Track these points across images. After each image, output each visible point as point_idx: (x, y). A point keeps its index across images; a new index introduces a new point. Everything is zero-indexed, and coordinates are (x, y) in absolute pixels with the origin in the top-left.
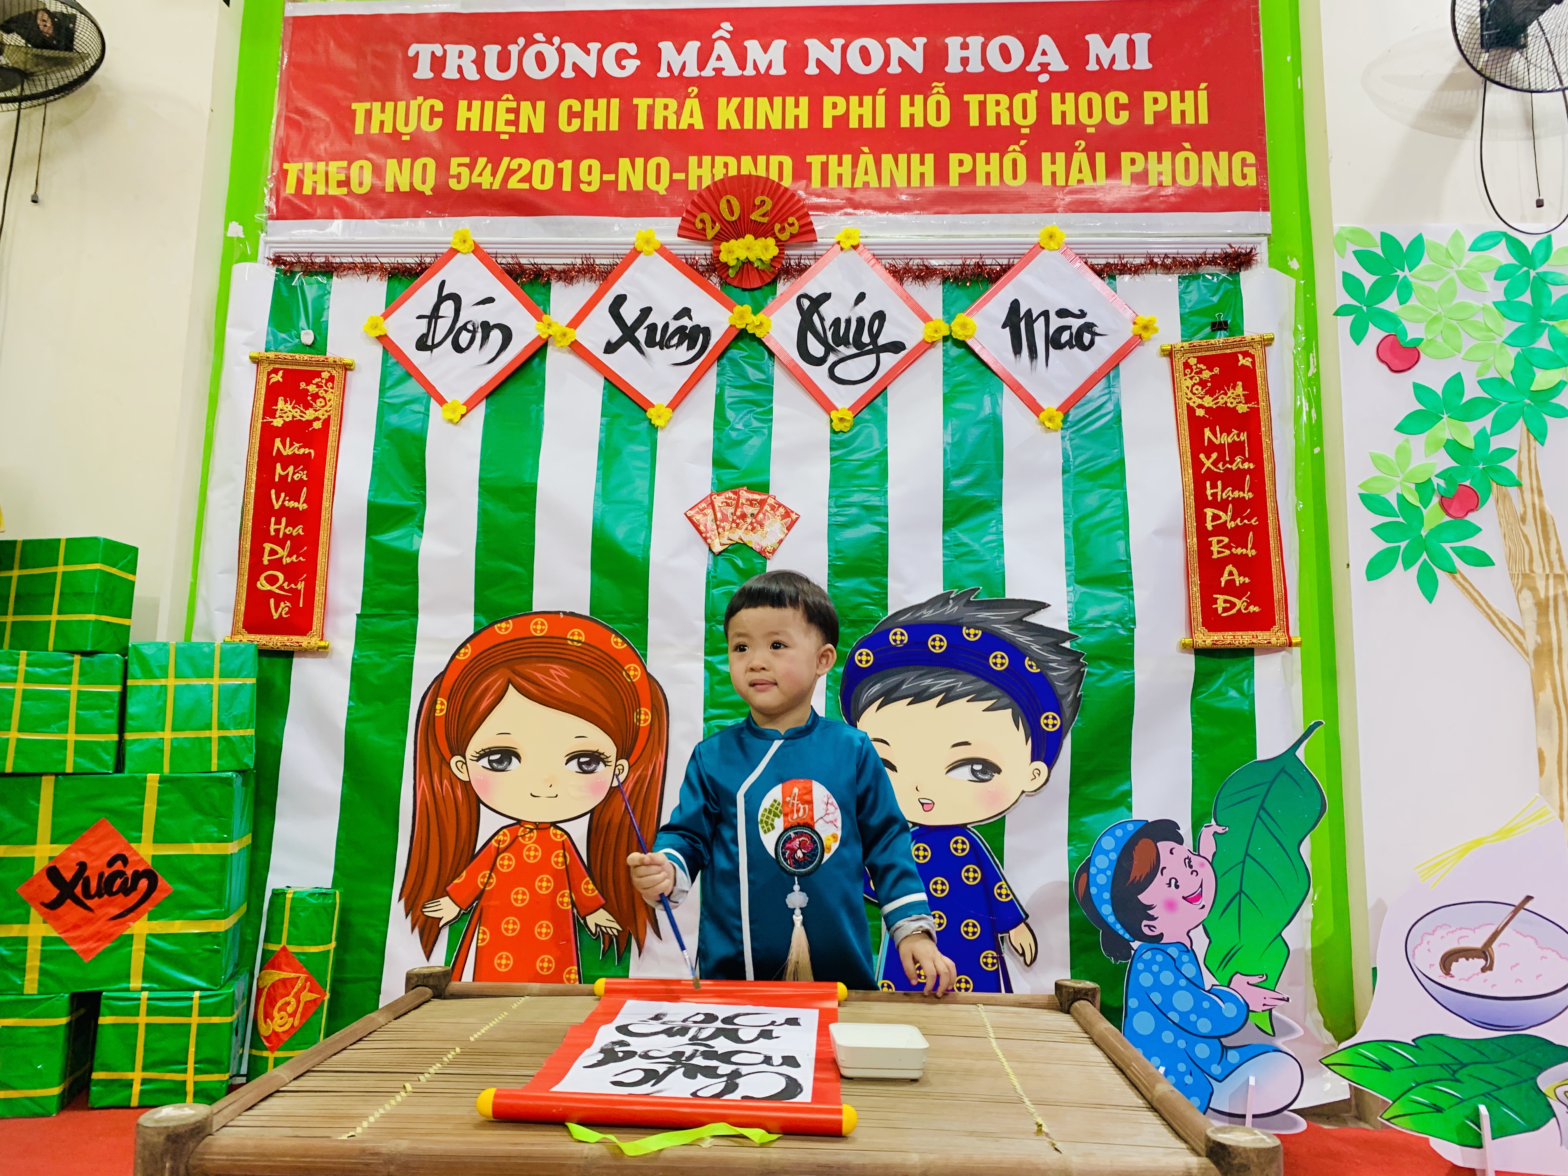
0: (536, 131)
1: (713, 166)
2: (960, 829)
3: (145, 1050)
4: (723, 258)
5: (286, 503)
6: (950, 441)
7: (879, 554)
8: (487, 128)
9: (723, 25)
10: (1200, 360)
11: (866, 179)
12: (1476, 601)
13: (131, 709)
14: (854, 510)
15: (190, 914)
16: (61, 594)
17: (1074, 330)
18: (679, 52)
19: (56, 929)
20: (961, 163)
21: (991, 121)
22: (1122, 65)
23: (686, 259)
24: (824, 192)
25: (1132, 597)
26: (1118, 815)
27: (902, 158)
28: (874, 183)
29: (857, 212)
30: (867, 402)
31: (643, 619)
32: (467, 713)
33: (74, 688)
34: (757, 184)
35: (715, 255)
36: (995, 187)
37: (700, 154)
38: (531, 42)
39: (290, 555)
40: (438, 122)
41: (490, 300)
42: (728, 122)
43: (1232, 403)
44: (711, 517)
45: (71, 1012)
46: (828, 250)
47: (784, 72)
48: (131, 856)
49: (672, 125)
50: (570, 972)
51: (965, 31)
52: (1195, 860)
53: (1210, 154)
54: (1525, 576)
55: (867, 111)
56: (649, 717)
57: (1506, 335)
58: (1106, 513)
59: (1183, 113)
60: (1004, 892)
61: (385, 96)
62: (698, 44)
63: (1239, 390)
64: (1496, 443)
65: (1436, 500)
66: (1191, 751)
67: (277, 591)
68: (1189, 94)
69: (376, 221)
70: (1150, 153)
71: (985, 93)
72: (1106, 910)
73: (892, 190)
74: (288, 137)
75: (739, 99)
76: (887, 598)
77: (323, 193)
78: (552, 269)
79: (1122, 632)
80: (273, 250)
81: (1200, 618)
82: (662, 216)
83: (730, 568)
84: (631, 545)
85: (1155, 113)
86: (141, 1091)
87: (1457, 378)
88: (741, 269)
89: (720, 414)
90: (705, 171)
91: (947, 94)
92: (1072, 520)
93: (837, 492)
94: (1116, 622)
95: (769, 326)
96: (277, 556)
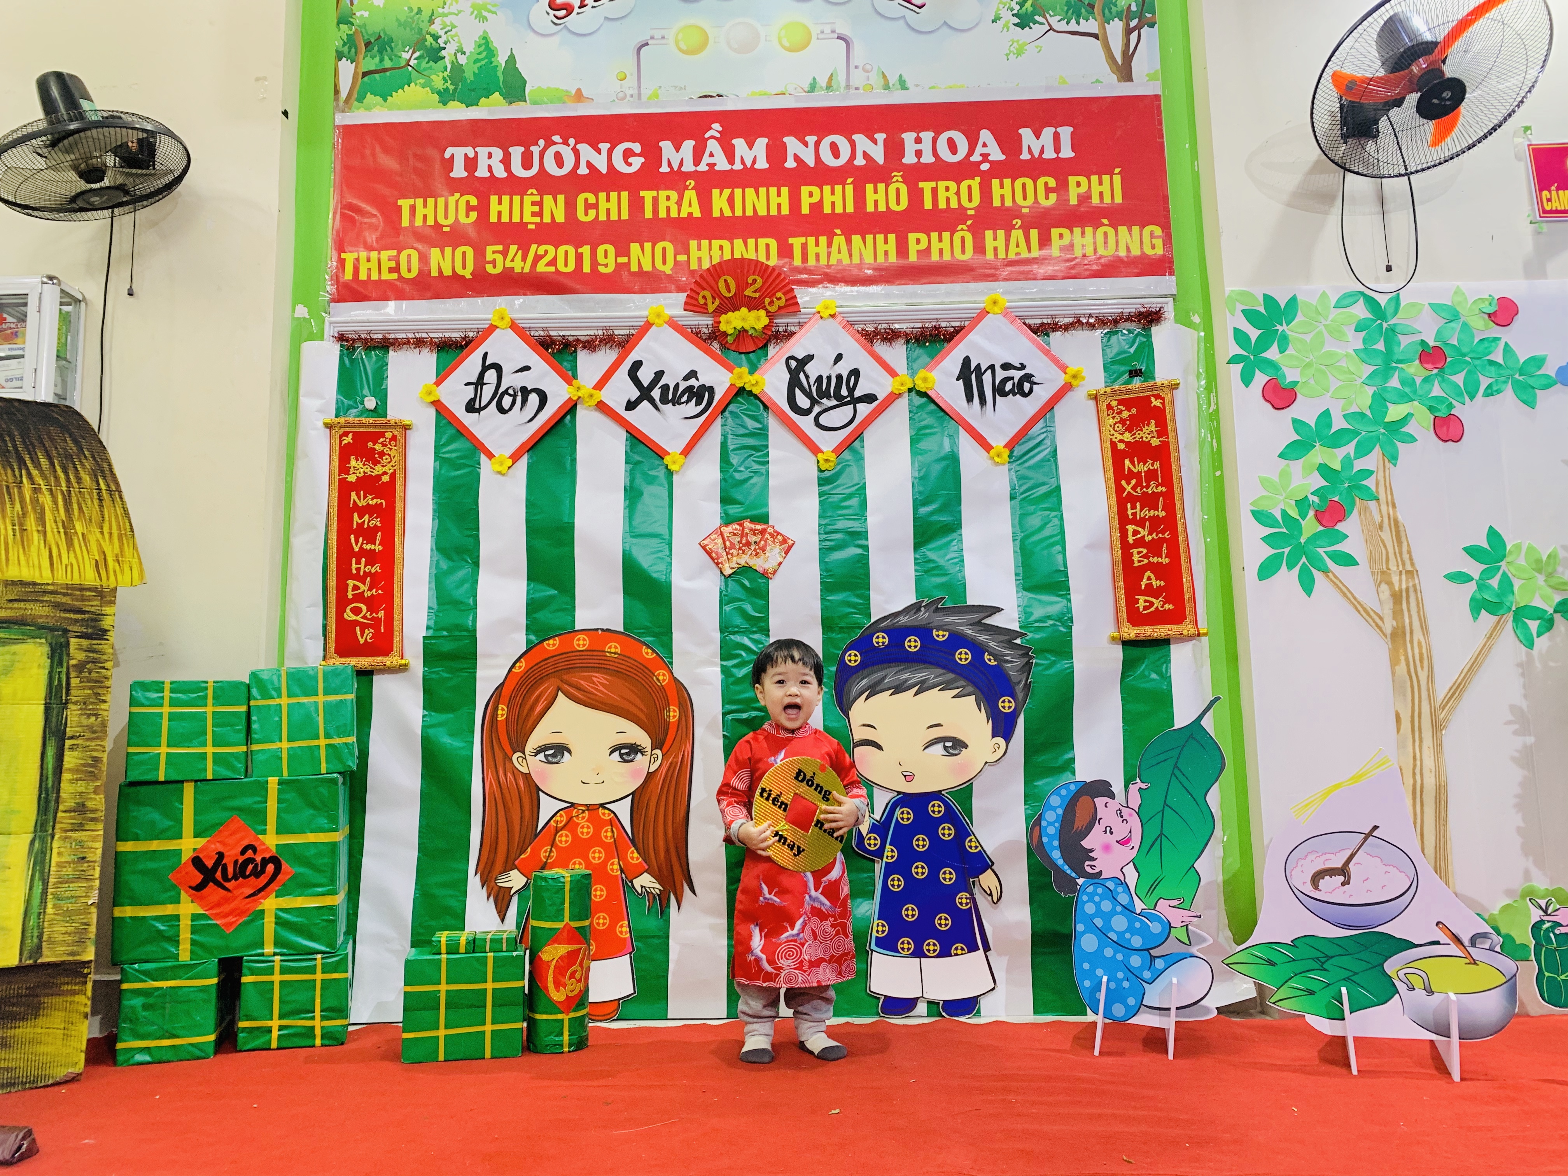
0: (558, 221)
1: (710, 249)
2: (936, 795)
3: (280, 1002)
4: (723, 327)
5: (364, 546)
6: (917, 475)
7: (862, 571)
9: (713, 126)
10: (1120, 402)
11: (839, 256)
12: (1345, 595)
13: (255, 725)
14: (840, 536)
15: (310, 891)
17: (1016, 380)
18: (677, 149)
19: (202, 907)
20: (918, 241)
21: (942, 205)
22: (1049, 154)
23: (691, 329)
24: (805, 268)
25: (1069, 601)
27: (869, 238)
28: (846, 261)
29: (833, 286)
30: (847, 444)
31: (669, 633)
33: (210, 709)
35: (716, 325)
36: (947, 261)
37: (699, 237)
38: (550, 143)
39: (370, 589)
40: (474, 215)
41: (527, 368)
42: (721, 210)
43: (1146, 438)
44: (721, 545)
45: (219, 974)
46: (810, 318)
47: (767, 166)
49: (674, 214)
50: (621, 926)
51: (918, 128)
52: (1125, 811)
53: (1124, 228)
54: (1383, 572)
55: (838, 198)
56: (677, 714)
57: (1364, 377)
58: (1047, 532)
59: (1101, 194)
60: (973, 844)
61: (426, 193)
62: (693, 143)
63: (1153, 427)
64: (1359, 465)
65: (1311, 513)
66: (1122, 724)
67: (362, 620)
69: (424, 302)
70: (1075, 229)
71: (937, 180)
72: (1056, 855)
73: (860, 266)
74: (344, 231)
75: (730, 190)
76: (869, 608)
77: (377, 279)
78: (578, 340)
79: (1062, 629)
80: (336, 330)
81: (1125, 616)
82: (670, 292)
83: (738, 588)
84: (655, 571)
85: (1078, 194)
86: (279, 1036)
87: (1326, 414)
88: (738, 336)
89: (725, 460)
90: (704, 254)
91: (905, 182)
92: (1019, 538)
93: (826, 521)
94: (1057, 621)
95: (764, 384)
96: (359, 591)
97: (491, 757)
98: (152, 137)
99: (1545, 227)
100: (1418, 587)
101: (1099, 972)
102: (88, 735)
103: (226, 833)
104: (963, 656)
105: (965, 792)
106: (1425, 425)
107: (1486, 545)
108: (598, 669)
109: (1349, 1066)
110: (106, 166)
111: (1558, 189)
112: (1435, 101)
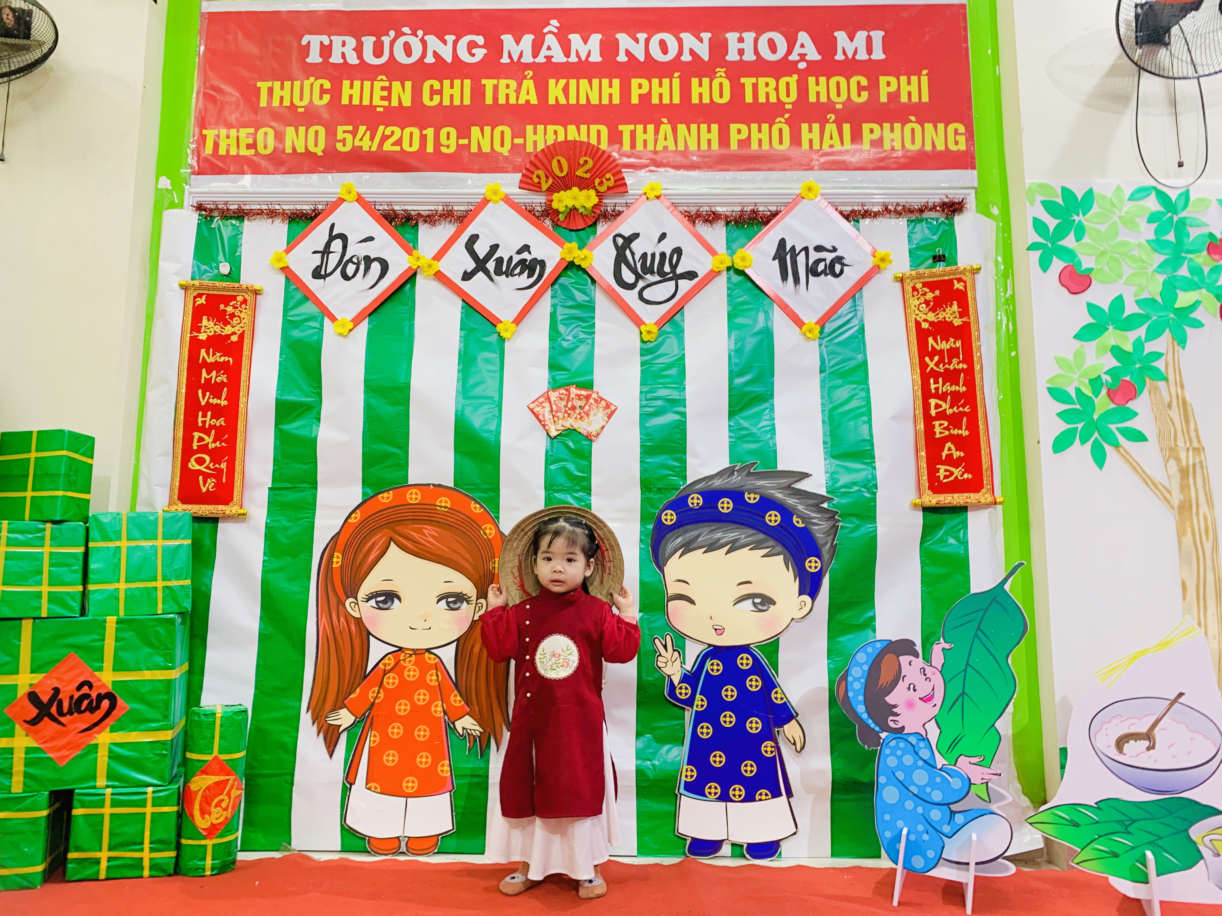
0: (405, 105)
1: (545, 133)
2: (745, 649)
3: (110, 834)
4: (555, 205)
5: (211, 401)
6: (733, 347)
7: (679, 436)
8: (366, 102)
9: (552, 22)
10: (925, 285)
11: (666, 143)
12: (1135, 469)
13: (92, 566)
14: (659, 403)
15: (144, 726)
16: (35, 475)
17: (828, 262)
18: (518, 42)
20: (739, 131)
21: (762, 99)
22: (862, 56)
23: (525, 206)
24: (633, 153)
25: (875, 468)
27: (694, 127)
28: (672, 147)
29: (659, 169)
30: (668, 318)
31: (496, 489)
33: (46, 550)
34: (581, 147)
35: (548, 203)
36: (765, 151)
37: (535, 124)
38: (401, 34)
39: (214, 441)
40: (327, 98)
41: (371, 239)
42: (557, 98)
43: (949, 318)
44: (548, 409)
45: (50, 806)
46: (637, 199)
47: (600, 59)
48: (95, 682)
49: (512, 101)
50: (443, 765)
51: (741, 29)
53: (930, 125)
54: (1171, 449)
55: (665, 90)
57: (1155, 266)
58: (854, 404)
59: (910, 94)
60: (779, 696)
61: (284, 76)
62: (532, 37)
63: (955, 307)
64: (1150, 348)
65: (1104, 392)
66: (920, 586)
67: (205, 470)
68: (914, 79)
69: (278, 176)
70: (884, 124)
71: (757, 77)
73: (686, 153)
74: (206, 109)
75: (565, 81)
76: (686, 470)
77: (235, 154)
78: (419, 214)
79: (867, 495)
80: (196, 199)
81: (926, 484)
82: (507, 172)
83: (564, 449)
84: (486, 431)
85: (888, 93)
86: (108, 867)
87: (1120, 299)
88: (569, 214)
89: (554, 329)
90: (540, 138)
91: (727, 77)
92: (827, 409)
93: (646, 389)
94: (863, 487)
95: (592, 259)
96: (204, 443)
97: (326, 603)
100: (1204, 464)
101: (900, 824)
103: (63, 669)
104: (773, 518)
106: (1212, 311)
108: (430, 522)
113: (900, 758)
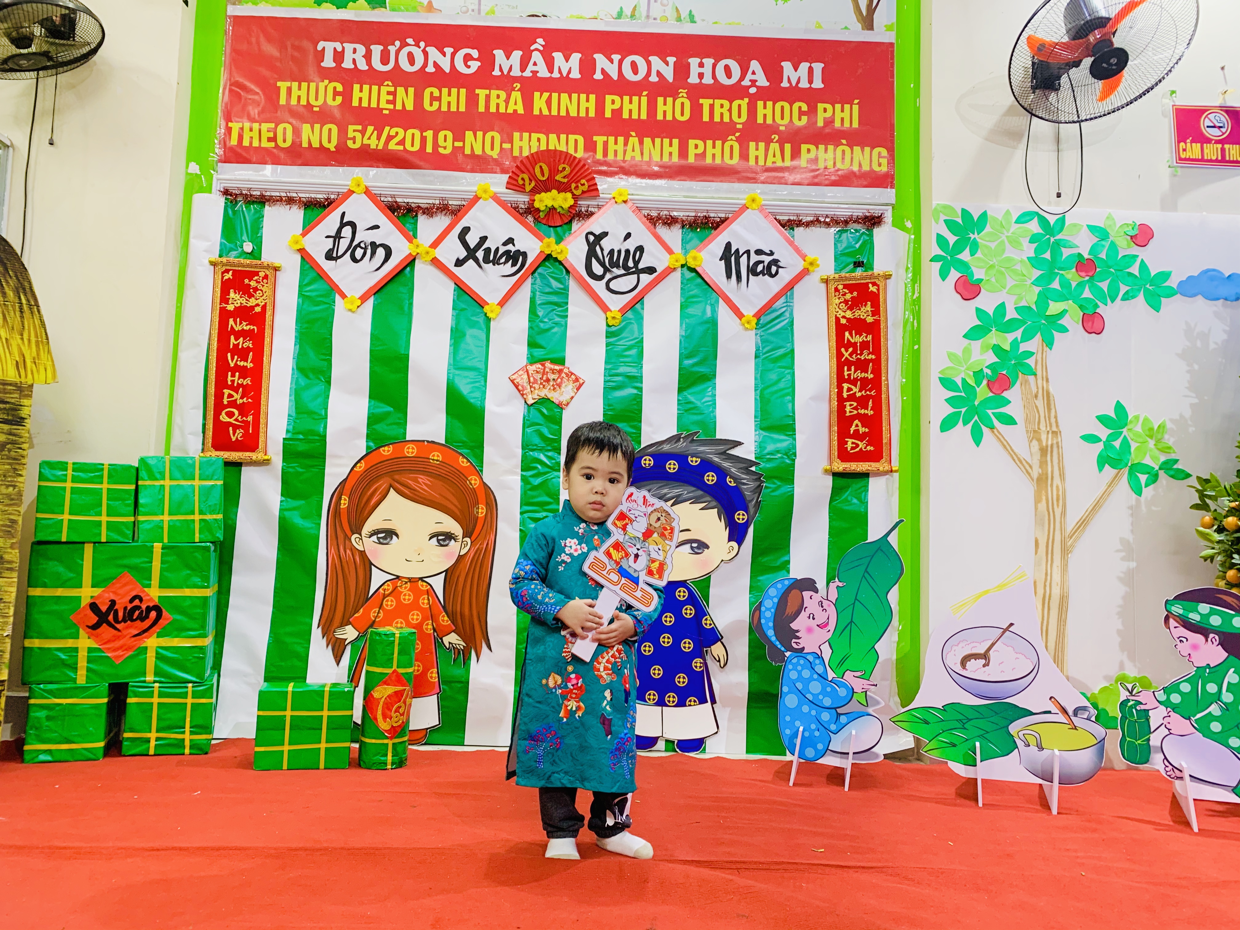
0: (408, 109)
1: (530, 140)
3: (158, 719)
4: (537, 205)
5: (239, 363)
6: (684, 334)
7: (636, 407)
9: (538, 40)
10: (845, 286)
11: (633, 154)
12: (1006, 448)
13: (141, 501)
14: (620, 378)
15: (184, 634)
17: (766, 264)
18: (508, 57)
20: (696, 146)
21: (717, 119)
22: (804, 84)
23: (511, 204)
24: (605, 161)
25: (795, 439)
26: (781, 575)
27: (658, 141)
28: (638, 158)
29: (627, 177)
30: (630, 307)
31: (480, 446)
32: (362, 505)
33: (105, 486)
34: (560, 156)
35: (531, 202)
36: (718, 165)
37: (521, 130)
38: (404, 45)
39: (242, 398)
40: (339, 99)
41: (377, 227)
42: (540, 110)
43: (863, 316)
44: (526, 380)
45: (109, 696)
46: (607, 202)
47: (579, 76)
48: (145, 596)
49: (502, 110)
50: (432, 673)
51: (702, 55)
52: (825, 603)
53: (859, 148)
54: (1035, 431)
55: (635, 107)
57: (1033, 279)
59: (842, 119)
60: (708, 622)
61: (301, 78)
62: (520, 53)
63: (869, 307)
64: (1023, 347)
65: (985, 382)
66: (828, 536)
67: (234, 422)
69: (295, 167)
70: (820, 146)
71: (714, 99)
72: (770, 633)
73: (649, 163)
74: (231, 104)
75: (548, 94)
76: (640, 436)
77: (258, 146)
78: (419, 207)
79: (788, 461)
80: (222, 185)
81: (836, 453)
82: (495, 173)
83: (538, 415)
84: (473, 398)
85: (825, 118)
86: (156, 745)
87: (1002, 306)
88: (549, 213)
89: (533, 311)
90: (525, 144)
91: (688, 98)
92: (760, 389)
93: (609, 367)
94: (784, 455)
95: (567, 253)
96: (233, 399)
97: (334, 537)
98: (74, 14)
99: (1179, 171)
100: (1060, 444)
101: (797, 723)
102: (7, 501)
103: (118, 585)
105: (705, 581)
106: (1076, 319)
107: (1113, 415)
109: (977, 800)
110: (33, 35)
111: (1192, 142)
112: (1104, 65)
113: (799, 673)
